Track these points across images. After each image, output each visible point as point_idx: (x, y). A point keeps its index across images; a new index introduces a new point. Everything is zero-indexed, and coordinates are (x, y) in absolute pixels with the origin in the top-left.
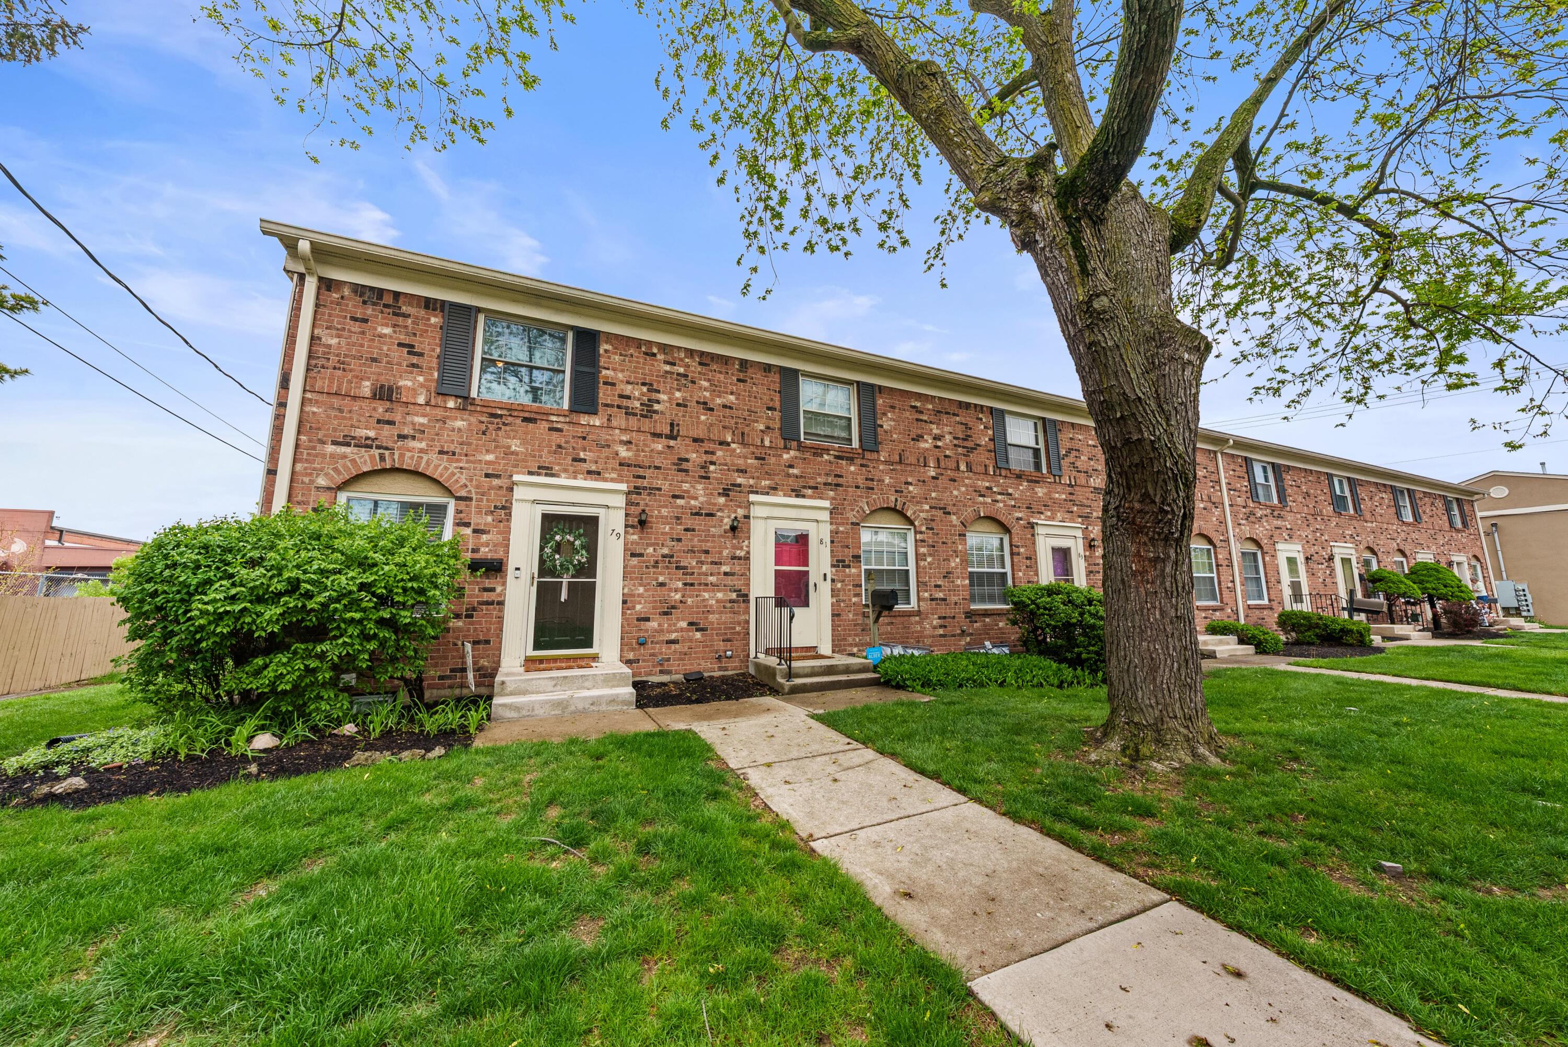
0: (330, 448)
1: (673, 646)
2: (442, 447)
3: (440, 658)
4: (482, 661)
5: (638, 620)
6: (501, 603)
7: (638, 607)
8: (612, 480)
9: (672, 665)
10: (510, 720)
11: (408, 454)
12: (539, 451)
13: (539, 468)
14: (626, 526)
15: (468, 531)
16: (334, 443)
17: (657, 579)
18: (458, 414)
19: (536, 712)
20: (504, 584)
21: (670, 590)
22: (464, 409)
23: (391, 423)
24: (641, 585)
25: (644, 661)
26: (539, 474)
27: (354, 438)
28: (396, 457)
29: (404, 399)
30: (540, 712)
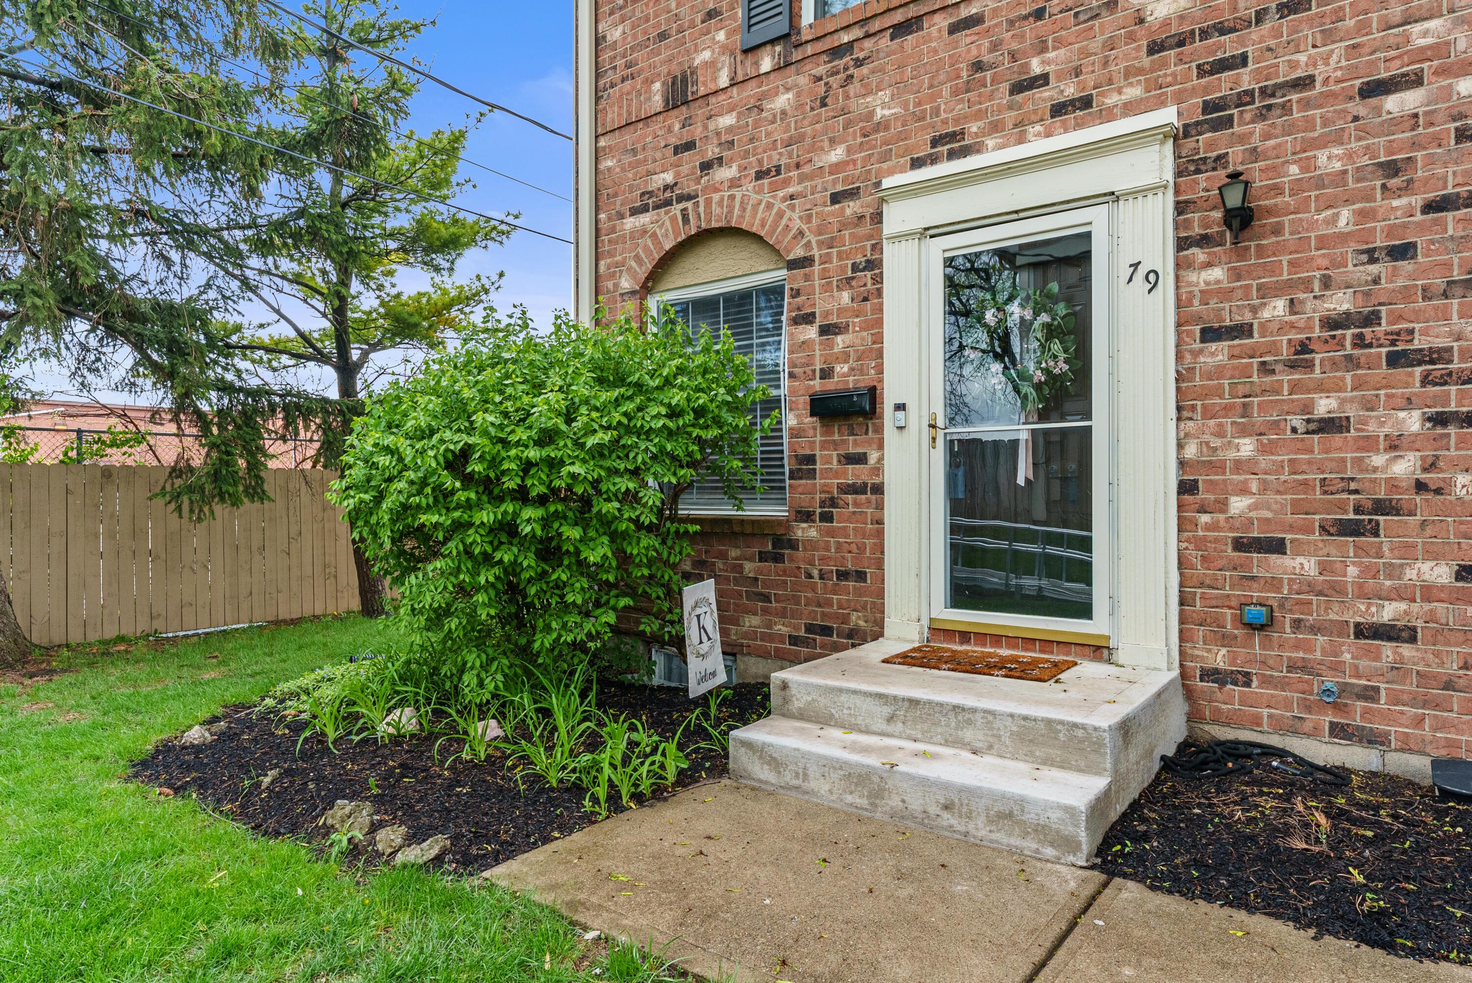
0: (630, 223)
1: (1388, 650)
2: (760, 162)
3: (787, 599)
4: (854, 616)
5: (1239, 545)
6: (878, 489)
7: (1238, 505)
8: (1130, 109)
9: (1388, 717)
10: (758, 790)
11: (716, 197)
12: (933, 98)
13: (935, 143)
14: (1182, 244)
15: (811, 332)
16: (634, 212)
17: (1307, 408)
18: (777, 80)
19: (813, 784)
20: (881, 446)
21: (1369, 444)
22: (787, 65)
23: (689, 146)
24: (1243, 431)
25: (1266, 681)
26: (934, 160)
27: (651, 194)
28: (701, 209)
29: (702, 91)
30: (820, 786)
